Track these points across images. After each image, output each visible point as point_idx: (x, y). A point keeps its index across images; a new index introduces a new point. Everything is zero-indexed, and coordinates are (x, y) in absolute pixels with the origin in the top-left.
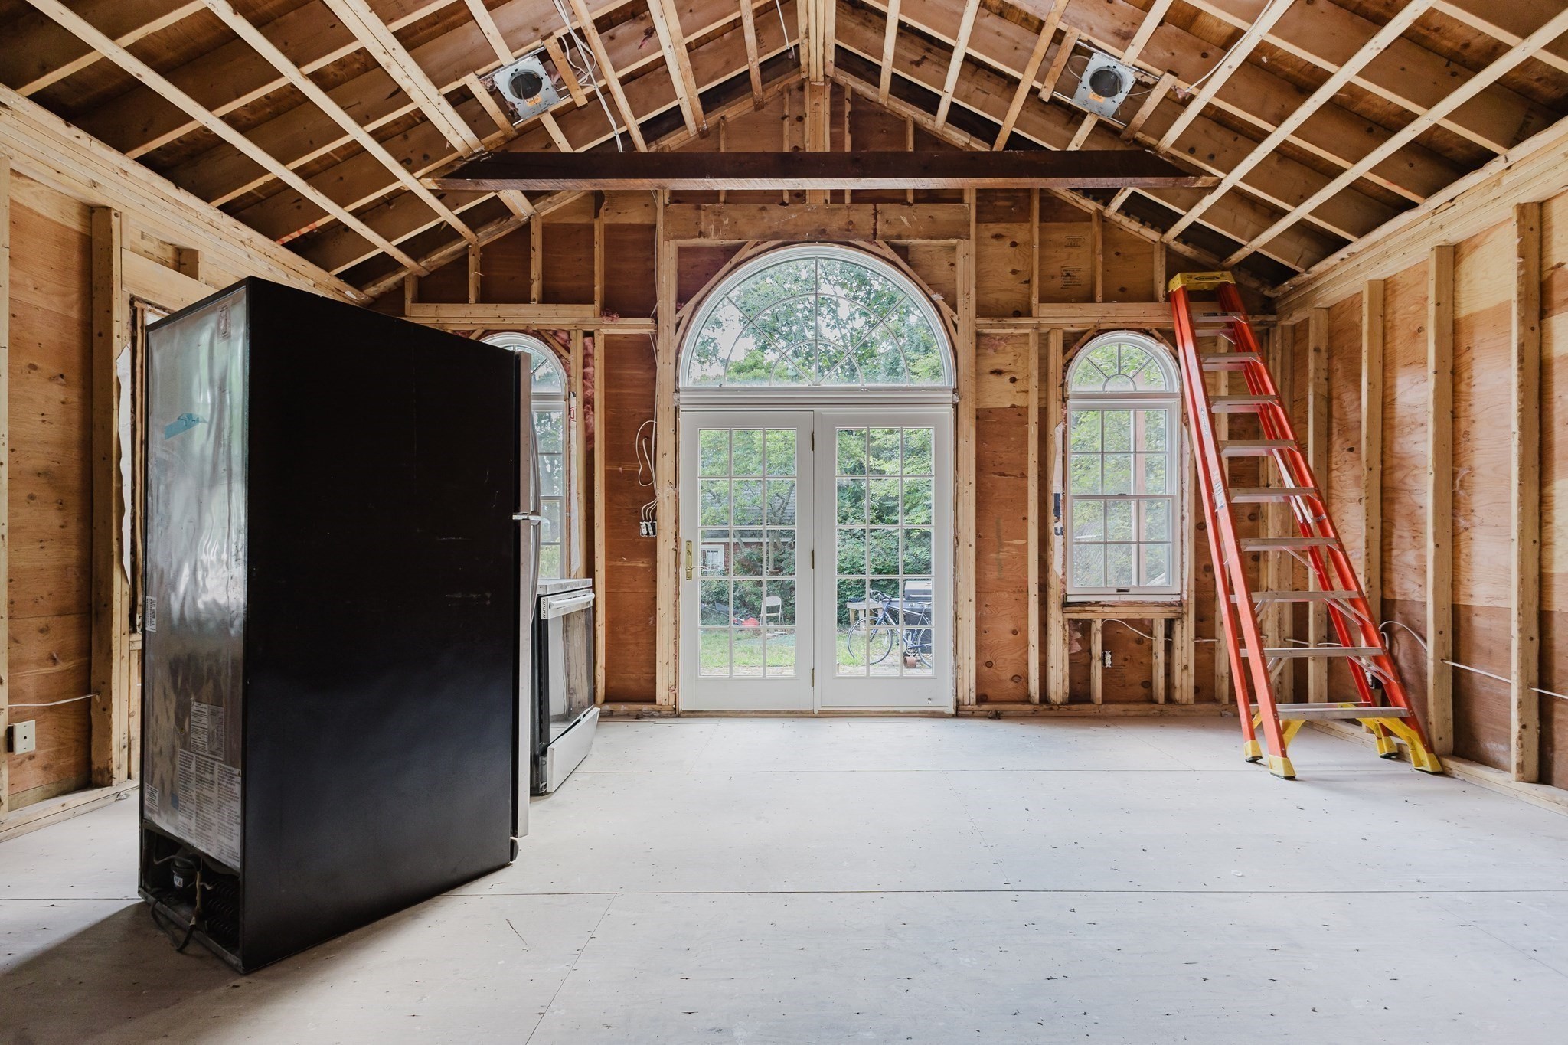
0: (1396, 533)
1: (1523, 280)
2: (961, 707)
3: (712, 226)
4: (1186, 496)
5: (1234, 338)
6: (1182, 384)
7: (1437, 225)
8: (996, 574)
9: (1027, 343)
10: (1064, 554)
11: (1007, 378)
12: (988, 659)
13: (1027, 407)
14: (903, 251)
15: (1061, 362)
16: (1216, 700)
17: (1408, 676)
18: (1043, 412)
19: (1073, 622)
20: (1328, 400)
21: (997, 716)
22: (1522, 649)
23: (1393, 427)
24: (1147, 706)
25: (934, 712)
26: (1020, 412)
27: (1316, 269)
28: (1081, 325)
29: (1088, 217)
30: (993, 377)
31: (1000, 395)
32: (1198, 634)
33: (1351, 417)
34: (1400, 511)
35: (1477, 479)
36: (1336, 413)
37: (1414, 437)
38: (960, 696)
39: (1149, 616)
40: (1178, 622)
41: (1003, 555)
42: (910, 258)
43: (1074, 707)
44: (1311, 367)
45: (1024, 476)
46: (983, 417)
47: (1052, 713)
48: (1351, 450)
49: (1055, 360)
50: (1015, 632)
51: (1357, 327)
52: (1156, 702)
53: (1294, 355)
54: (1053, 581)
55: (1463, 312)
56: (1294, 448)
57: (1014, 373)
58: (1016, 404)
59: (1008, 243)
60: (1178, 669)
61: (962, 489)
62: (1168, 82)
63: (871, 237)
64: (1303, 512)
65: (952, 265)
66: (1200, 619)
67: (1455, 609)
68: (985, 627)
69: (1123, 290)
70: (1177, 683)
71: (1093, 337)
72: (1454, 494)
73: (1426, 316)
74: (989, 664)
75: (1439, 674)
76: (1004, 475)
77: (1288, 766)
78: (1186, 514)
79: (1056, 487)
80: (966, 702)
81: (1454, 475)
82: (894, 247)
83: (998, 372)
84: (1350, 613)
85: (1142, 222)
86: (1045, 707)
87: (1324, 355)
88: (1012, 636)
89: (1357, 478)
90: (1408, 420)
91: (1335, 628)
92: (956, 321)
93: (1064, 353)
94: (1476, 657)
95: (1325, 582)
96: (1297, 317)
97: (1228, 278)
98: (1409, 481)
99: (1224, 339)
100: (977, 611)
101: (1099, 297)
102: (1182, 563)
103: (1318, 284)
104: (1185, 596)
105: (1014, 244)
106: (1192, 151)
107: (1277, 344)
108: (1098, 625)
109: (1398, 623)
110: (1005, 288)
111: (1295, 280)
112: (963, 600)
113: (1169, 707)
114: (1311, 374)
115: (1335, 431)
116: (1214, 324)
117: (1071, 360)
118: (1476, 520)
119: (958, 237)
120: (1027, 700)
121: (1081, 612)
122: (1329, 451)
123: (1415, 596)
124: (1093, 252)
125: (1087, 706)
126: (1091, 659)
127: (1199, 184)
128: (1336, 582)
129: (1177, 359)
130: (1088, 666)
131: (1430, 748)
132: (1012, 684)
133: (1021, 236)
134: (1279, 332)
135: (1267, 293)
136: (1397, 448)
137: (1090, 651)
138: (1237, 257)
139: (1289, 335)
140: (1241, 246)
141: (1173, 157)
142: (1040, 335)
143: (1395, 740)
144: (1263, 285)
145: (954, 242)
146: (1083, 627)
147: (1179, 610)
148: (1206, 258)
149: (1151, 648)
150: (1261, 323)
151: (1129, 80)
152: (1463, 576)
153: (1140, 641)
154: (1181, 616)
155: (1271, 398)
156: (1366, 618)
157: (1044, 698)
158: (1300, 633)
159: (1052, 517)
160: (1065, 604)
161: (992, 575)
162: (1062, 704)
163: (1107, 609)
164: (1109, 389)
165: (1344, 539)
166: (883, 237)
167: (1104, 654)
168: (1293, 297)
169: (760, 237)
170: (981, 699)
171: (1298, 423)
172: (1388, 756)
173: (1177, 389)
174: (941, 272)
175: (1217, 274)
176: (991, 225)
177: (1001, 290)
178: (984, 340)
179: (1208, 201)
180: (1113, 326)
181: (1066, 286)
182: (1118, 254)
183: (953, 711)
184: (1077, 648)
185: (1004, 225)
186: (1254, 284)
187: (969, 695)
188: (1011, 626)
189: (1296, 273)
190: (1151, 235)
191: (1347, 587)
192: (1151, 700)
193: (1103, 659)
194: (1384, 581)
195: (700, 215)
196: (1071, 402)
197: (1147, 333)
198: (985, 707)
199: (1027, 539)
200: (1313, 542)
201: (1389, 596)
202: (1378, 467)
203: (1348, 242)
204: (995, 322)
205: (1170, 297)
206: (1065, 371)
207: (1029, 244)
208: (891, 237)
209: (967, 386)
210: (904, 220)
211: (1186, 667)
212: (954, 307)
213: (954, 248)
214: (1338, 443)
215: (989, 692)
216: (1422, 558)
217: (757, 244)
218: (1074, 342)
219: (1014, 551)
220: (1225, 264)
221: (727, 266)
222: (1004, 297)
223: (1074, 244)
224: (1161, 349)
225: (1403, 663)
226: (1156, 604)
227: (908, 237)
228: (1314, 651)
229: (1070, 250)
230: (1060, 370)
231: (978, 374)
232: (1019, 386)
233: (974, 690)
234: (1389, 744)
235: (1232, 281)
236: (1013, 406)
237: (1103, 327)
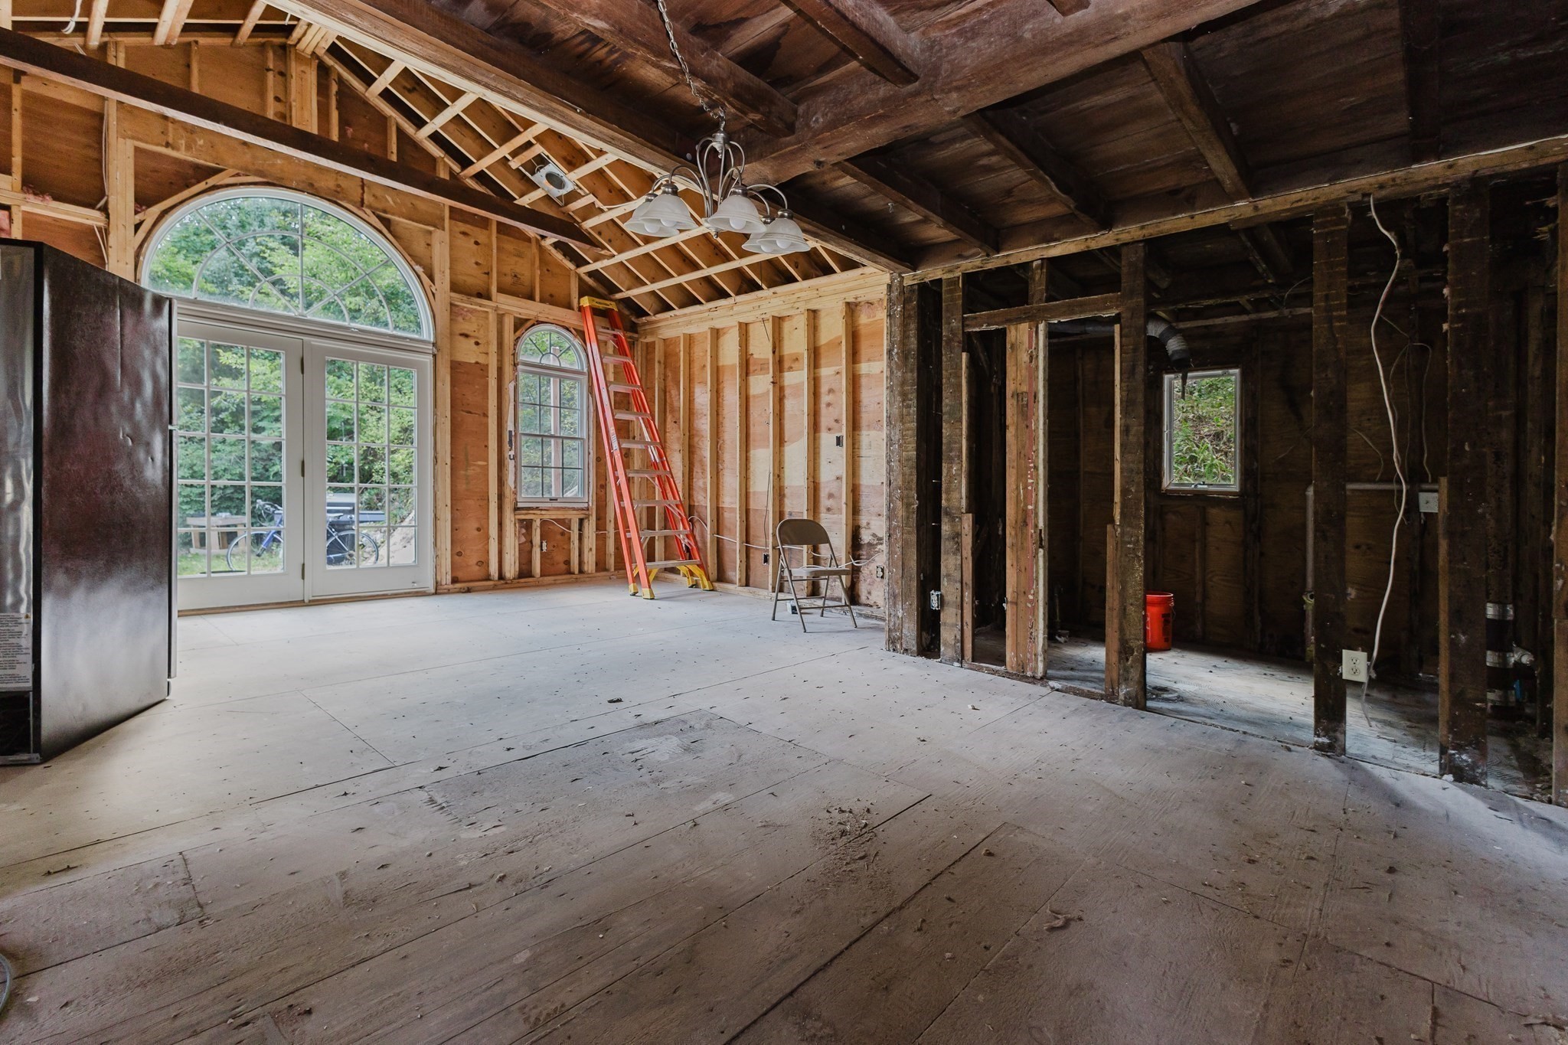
0: (695, 470)
1: (741, 356)
2: (439, 587)
3: (183, 142)
4: (591, 439)
5: (617, 344)
6: (589, 367)
7: (711, 317)
8: (464, 486)
9: (487, 318)
10: (516, 474)
11: (473, 341)
12: (459, 550)
13: (487, 365)
14: (387, 223)
15: (513, 337)
16: (606, 570)
17: (700, 545)
18: (500, 370)
19: (521, 521)
20: (664, 391)
21: (469, 591)
22: (740, 526)
23: (693, 414)
24: (568, 576)
25: (417, 592)
26: (484, 368)
27: (660, 316)
28: (526, 314)
29: (529, 240)
30: (462, 338)
31: (468, 353)
32: (598, 529)
33: (676, 404)
34: (696, 458)
35: (726, 446)
36: (668, 400)
37: (703, 421)
38: (439, 579)
39: (569, 517)
40: (586, 521)
41: (470, 472)
42: (392, 229)
43: (522, 580)
44: (657, 371)
45: (486, 415)
46: (456, 367)
47: (507, 586)
48: (675, 422)
49: (509, 335)
50: (479, 530)
51: (677, 355)
52: (574, 574)
53: (647, 360)
54: (508, 492)
55: (721, 364)
56: (650, 418)
57: (478, 338)
58: (480, 361)
59: (473, 241)
60: (586, 550)
61: (440, 420)
62: (591, 198)
63: (359, 204)
64: (654, 454)
65: (428, 245)
66: (598, 519)
67: (718, 508)
68: (457, 526)
69: (551, 296)
70: (586, 560)
71: (534, 325)
72: (718, 452)
73: (706, 360)
74: (459, 554)
75: (712, 542)
76: (470, 413)
77: (652, 593)
78: (591, 451)
79: (510, 426)
80: (444, 583)
81: (718, 443)
82: (379, 217)
83: (466, 336)
84: (676, 511)
85: (565, 255)
86: (502, 582)
87: (663, 366)
88: (477, 533)
89: (679, 439)
90: (700, 412)
91: (668, 521)
92: (434, 291)
93: (515, 332)
94: (725, 532)
95: (665, 496)
96: (649, 339)
97: (613, 306)
98: (700, 443)
99: (611, 344)
100: (452, 513)
101: (537, 297)
102: (589, 482)
103: (659, 325)
104: (590, 504)
105: (477, 243)
106: (600, 234)
107: (639, 351)
108: (537, 524)
109: (696, 517)
110: (472, 276)
111: (648, 318)
112: (440, 504)
113: (582, 576)
114: (657, 376)
115: (668, 411)
116: (607, 335)
117: (519, 338)
118: (725, 466)
119: (435, 226)
120: (488, 578)
121: (526, 514)
122: (665, 421)
123: (702, 503)
124: (533, 264)
125: (530, 579)
126: (532, 546)
127: (603, 252)
128: (670, 495)
129: (585, 350)
130: (530, 552)
131: (708, 579)
132: (477, 567)
133: (482, 239)
134: (640, 346)
135: (633, 319)
136: (695, 426)
137: (531, 542)
138: (618, 296)
139: (645, 348)
140: (621, 291)
141: (589, 233)
142: (498, 314)
143: (695, 578)
144: (632, 314)
145: (432, 229)
146: (527, 525)
147: (587, 512)
148: (601, 290)
149: (570, 538)
150: (630, 337)
151: (569, 187)
152: (721, 493)
153: (563, 534)
154: (588, 517)
155: (638, 386)
156: (683, 515)
157: (501, 577)
158: (651, 526)
159: (506, 446)
160: (516, 509)
161: (462, 487)
162: (514, 579)
163: (543, 512)
164: (544, 362)
165: (673, 471)
166: (370, 207)
167: (542, 543)
168: (647, 327)
169: (241, 169)
170: (455, 580)
171: (651, 402)
172: (692, 587)
173: (585, 370)
174: (419, 247)
175: (608, 302)
176: (460, 224)
177: (469, 275)
178: (455, 309)
179: (606, 263)
180: (546, 320)
181: (514, 284)
182: (548, 270)
183: (433, 591)
184: (523, 539)
185: (469, 226)
186: (627, 312)
187: (446, 579)
188: (476, 525)
189: (649, 315)
190: (570, 266)
191: (675, 498)
192: (570, 572)
193: (541, 546)
194: (690, 496)
195: (167, 126)
196: (520, 367)
197: (567, 329)
198: (458, 585)
199: (487, 461)
200: (658, 473)
201: (692, 504)
202: (687, 434)
203: (674, 309)
204: (465, 298)
205: (581, 309)
206: (515, 345)
207: (489, 246)
208: (377, 209)
209: (445, 344)
210: (389, 199)
211: (591, 549)
212: (432, 279)
213: (430, 233)
214: (669, 418)
215: (460, 575)
216: (705, 483)
217: (238, 175)
218: (520, 324)
219: (478, 470)
220: (612, 297)
221: (202, 186)
222: (470, 281)
223: (520, 255)
224: (577, 342)
225: (698, 538)
226: (574, 509)
227: (393, 214)
228: (658, 533)
229: (517, 259)
230: (512, 344)
231: (452, 334)
232: (481, 348)
233: (450, 573)
234: (692, 580)
235: (616, 310)
236: (477, 363)
237: (540, 319)
